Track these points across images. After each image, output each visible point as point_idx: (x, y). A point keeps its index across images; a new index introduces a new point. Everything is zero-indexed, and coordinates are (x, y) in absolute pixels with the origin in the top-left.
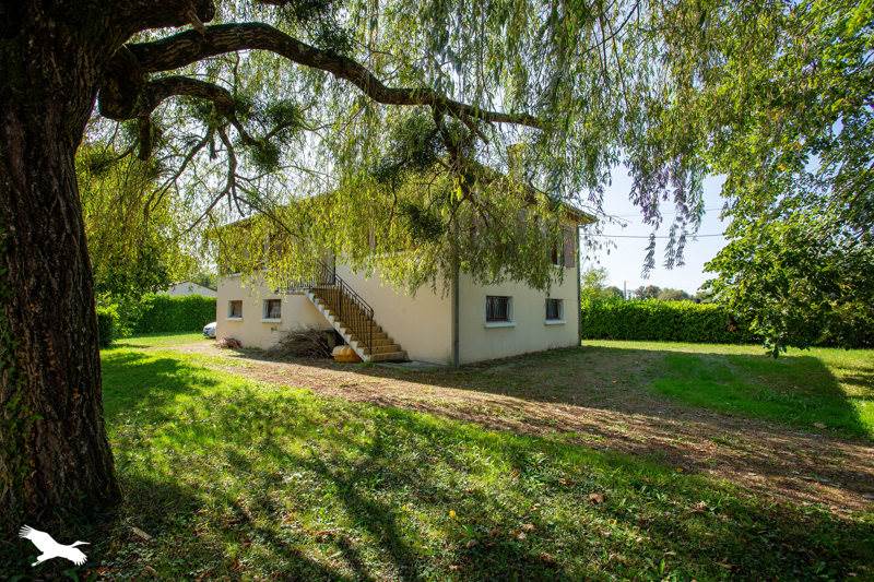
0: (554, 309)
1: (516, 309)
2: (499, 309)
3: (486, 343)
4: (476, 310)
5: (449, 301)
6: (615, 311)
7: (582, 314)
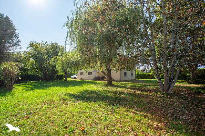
0: (132, 74)
1: (127, 74)
2: (125, 74)
3: (124, 78)
4: (123, 74)
5: (120, 73)
6: (141, 74)
7: (136, 75)
